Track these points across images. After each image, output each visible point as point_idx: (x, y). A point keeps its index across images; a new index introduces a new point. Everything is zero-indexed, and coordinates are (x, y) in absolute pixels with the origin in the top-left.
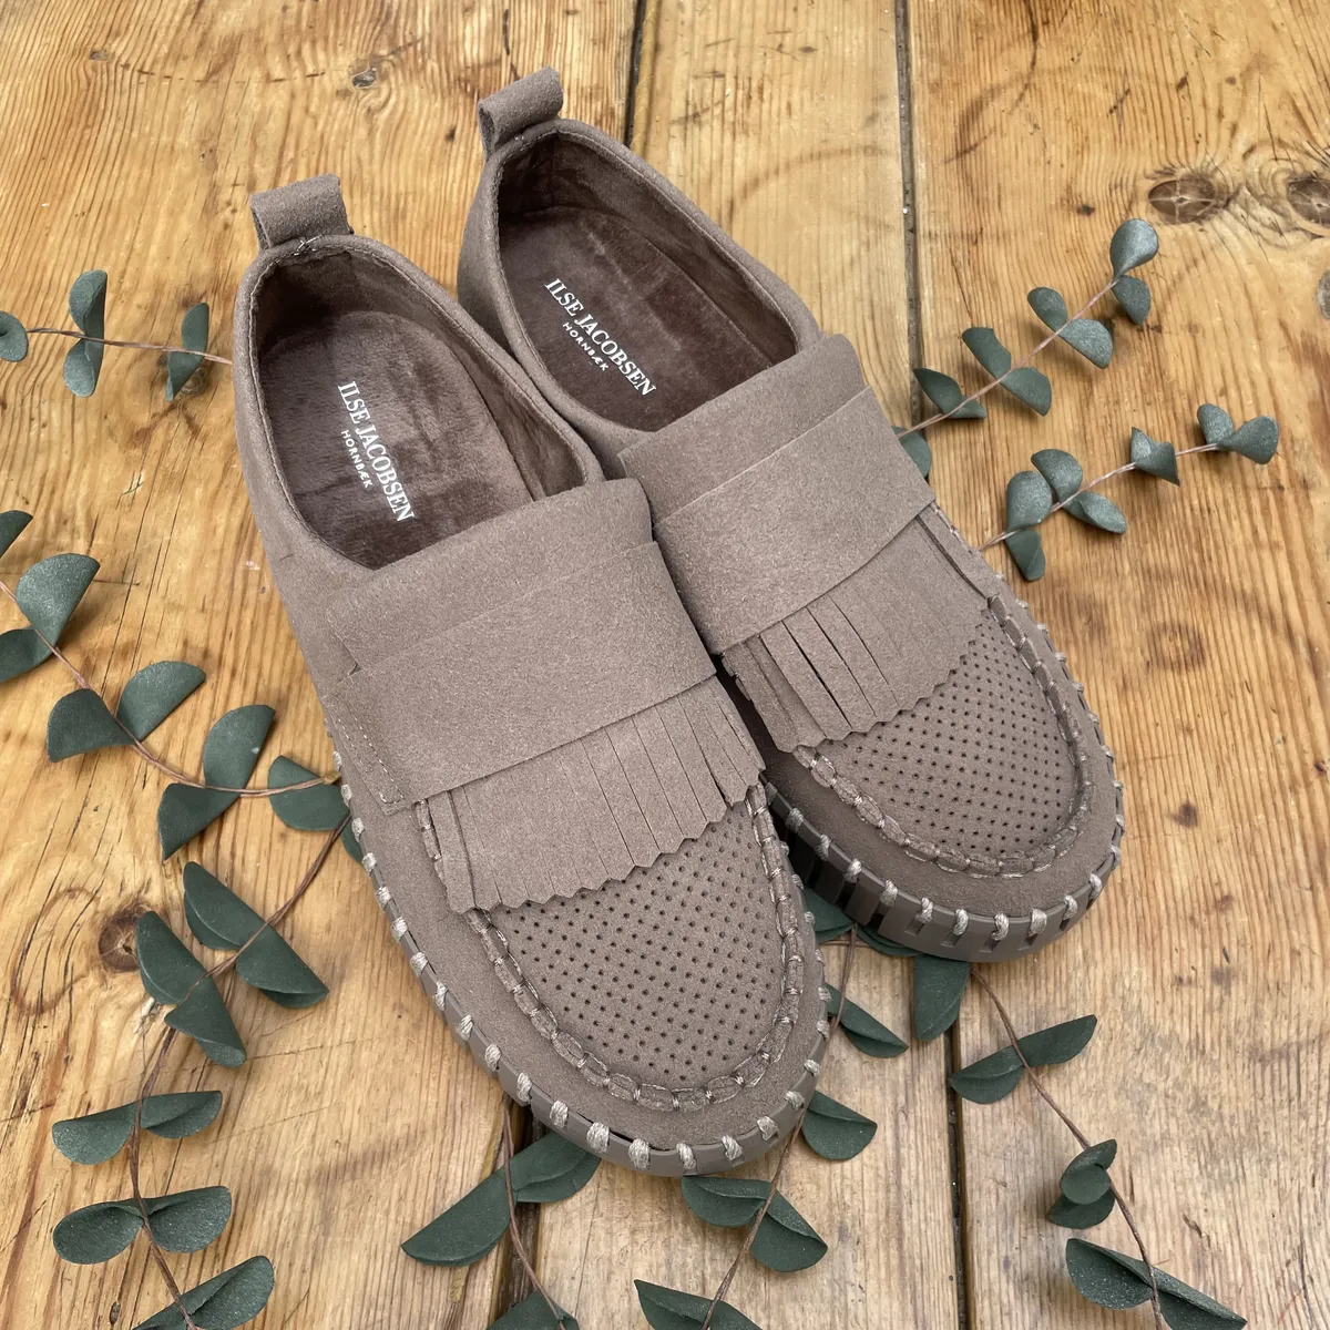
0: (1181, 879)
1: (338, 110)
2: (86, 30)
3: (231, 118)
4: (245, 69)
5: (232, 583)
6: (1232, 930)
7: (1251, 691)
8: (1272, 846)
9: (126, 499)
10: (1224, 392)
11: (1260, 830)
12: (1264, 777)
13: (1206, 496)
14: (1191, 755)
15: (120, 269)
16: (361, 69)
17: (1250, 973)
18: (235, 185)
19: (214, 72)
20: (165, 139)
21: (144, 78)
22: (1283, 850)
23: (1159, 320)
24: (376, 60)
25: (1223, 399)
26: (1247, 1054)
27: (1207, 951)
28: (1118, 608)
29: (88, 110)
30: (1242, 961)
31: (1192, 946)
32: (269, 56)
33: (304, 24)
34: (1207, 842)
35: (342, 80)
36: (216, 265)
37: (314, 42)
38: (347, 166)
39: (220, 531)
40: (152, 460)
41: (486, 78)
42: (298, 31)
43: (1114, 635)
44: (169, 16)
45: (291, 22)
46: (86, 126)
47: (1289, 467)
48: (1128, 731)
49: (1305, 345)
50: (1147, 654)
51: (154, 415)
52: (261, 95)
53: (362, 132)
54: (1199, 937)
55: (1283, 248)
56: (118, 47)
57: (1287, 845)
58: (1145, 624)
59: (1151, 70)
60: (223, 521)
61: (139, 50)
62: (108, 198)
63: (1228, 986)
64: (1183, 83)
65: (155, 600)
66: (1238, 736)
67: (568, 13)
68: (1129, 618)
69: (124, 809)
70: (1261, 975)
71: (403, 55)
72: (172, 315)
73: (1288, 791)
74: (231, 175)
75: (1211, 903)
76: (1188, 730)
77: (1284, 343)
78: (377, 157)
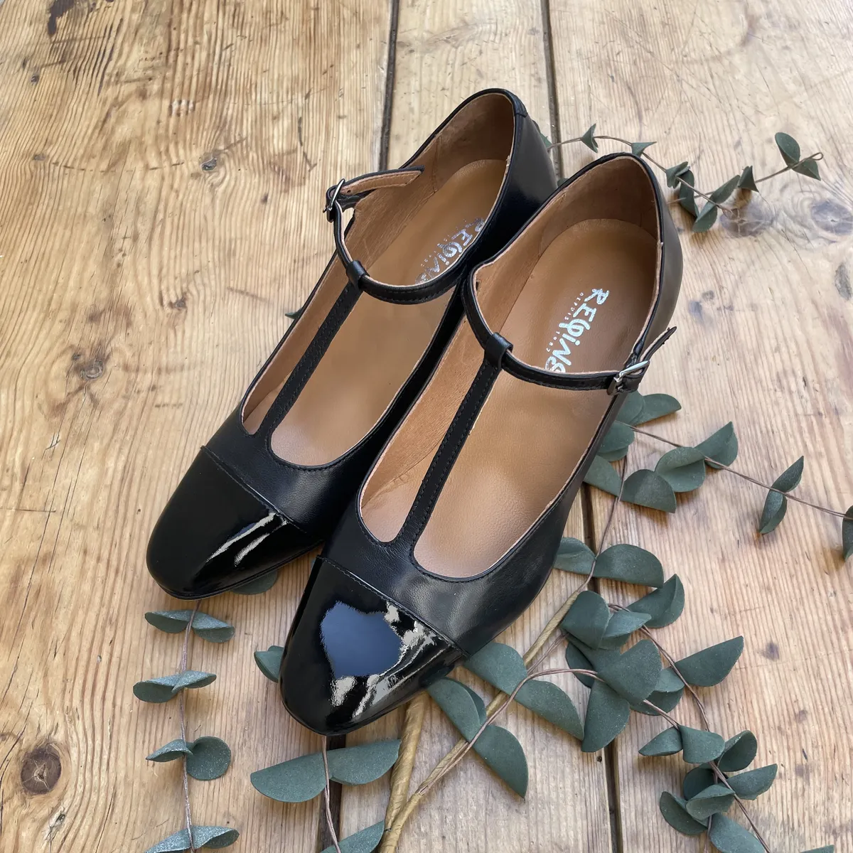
0: (770, 699)
1: (192, 186)
2: (30, 142)
3: (123, 195)
4: (133, 163)
5: (118, 506)
6: (808, 736)
7: (810, 559)
8: (832, 672)
9: (48, 452)
10: (778, 349)
11: (822, 661)
12: (822, 621)
13: (771, 422)
14: (772, 607)
15: (48, 297)
16: (207, 158)
17: (822, 768)
18: (125, 238)
19: (112, 166)
20: (80, 210)
21: (67, 171)
22: (840, 675)
23: (731, 302)
24: (217, 153)
25: (777, 355)
26: (823, 829)
27: (792, 753)
28: (715, 503)
29: (32, 193)
30: (816, 758)
31: (781, 748)
32: (148, 152)
33: (171, 132)
34: (786, 669)
35: (194, 167)
36: (112, 292)
37: (176, 143)
38: (197, 223)
39: (110, 472)
40: (67, 424)
41: (287, 161)
42: (167, 137)
43: (713, 521)
44: (84, 130)
45: (161, 131)
46: (29, 204)
47: (825, 399)
48: (728, 592)
49: (830, 317)
50: (737, 536)
51: (69, 394)
52: (143, 179)
53: (208, 200)
54: (785, 744)
55: (812, 250)
56: (51, 151)
57: (842, 671)
58: (734, 513)
59: (717, 138)
60: (113, 465)
61: (65, 153)
62: (43, 249)
63: (808, 779)
64: (738, 144)
65: (66, 522)
66: (803, 592)
67: (339, 117)
68: (723, 510)
69: (41, 674)
70: (830, 770)
71: (234, 149)
72: (82, 325)
73: (840, 631)
74: (122, 232)
75: (792, 717)
76: (769, 589)
77: (816, 315)
78: (217, 216)
